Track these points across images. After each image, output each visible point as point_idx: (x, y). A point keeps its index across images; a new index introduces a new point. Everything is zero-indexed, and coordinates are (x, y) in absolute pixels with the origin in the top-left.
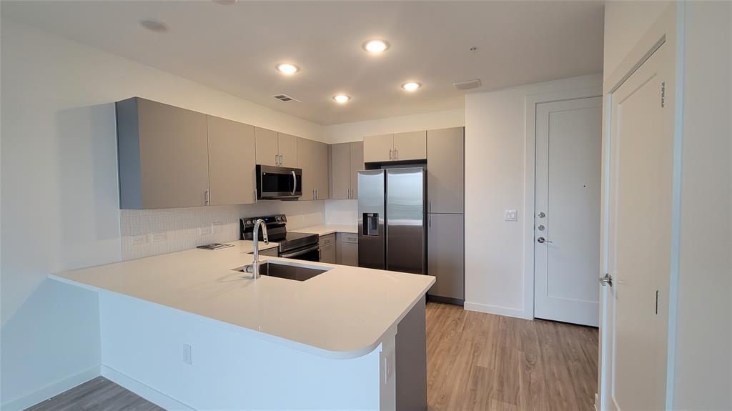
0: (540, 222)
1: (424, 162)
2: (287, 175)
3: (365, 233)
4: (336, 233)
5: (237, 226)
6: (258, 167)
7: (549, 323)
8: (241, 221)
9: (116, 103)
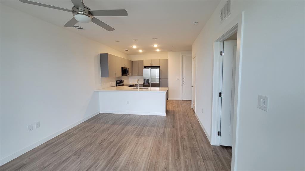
0: (184, 80)
1: (159, 66)
2: (126, 70)
3: (145, 84)
4: (136, 85)
5: (115, 82)
6: (122, 68)
7: (187, 101)
8: (116, 81)
9: (100, 54)
